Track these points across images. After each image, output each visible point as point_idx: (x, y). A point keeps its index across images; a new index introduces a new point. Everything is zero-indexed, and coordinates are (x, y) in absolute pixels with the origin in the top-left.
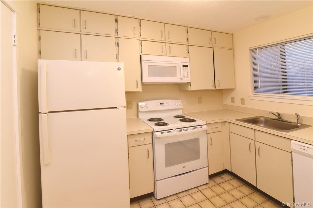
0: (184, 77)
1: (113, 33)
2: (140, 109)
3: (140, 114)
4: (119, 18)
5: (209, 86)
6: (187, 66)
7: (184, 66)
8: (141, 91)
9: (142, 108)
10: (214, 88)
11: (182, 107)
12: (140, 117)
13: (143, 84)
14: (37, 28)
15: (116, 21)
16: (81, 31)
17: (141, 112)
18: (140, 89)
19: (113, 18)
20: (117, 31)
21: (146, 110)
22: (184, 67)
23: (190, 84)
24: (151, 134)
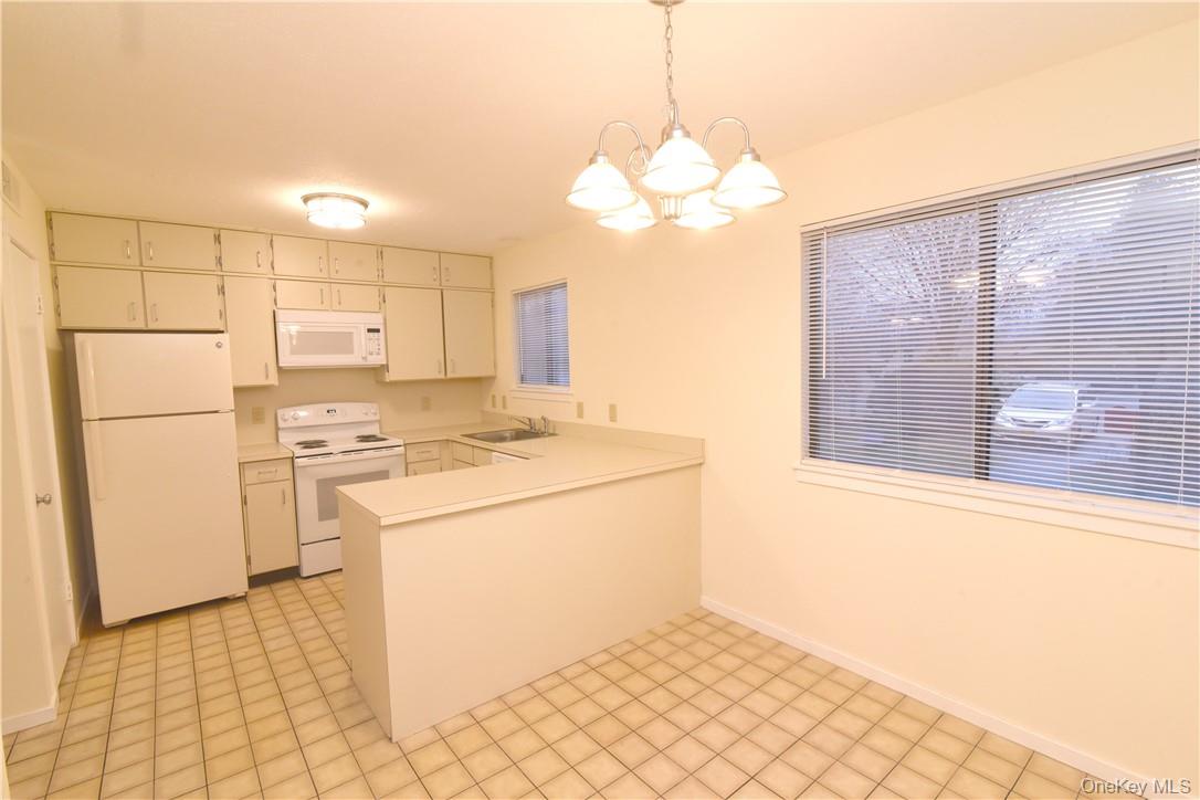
0: (371, 354)
1: (212, 264)
2: (281, 424)
3: (280, 433)
4: (223, 233)
5: (432, 372)
6: (378, 331)
7: (369, 330)
8: (277, 383)
9: (285, 420)
10: (442, 376)
11: (377, 417)
12: (281, 440)
13: (280, 370)
14: (48, 262)
15: (218, 239)
16: (141, 265)
17: (283, 429)
18: (273, 380)
19: (211, 233)
20: (219, 261)
21: (295, 424)
22: (371, 334)
23: (385, 368)
24: (289, 461)
